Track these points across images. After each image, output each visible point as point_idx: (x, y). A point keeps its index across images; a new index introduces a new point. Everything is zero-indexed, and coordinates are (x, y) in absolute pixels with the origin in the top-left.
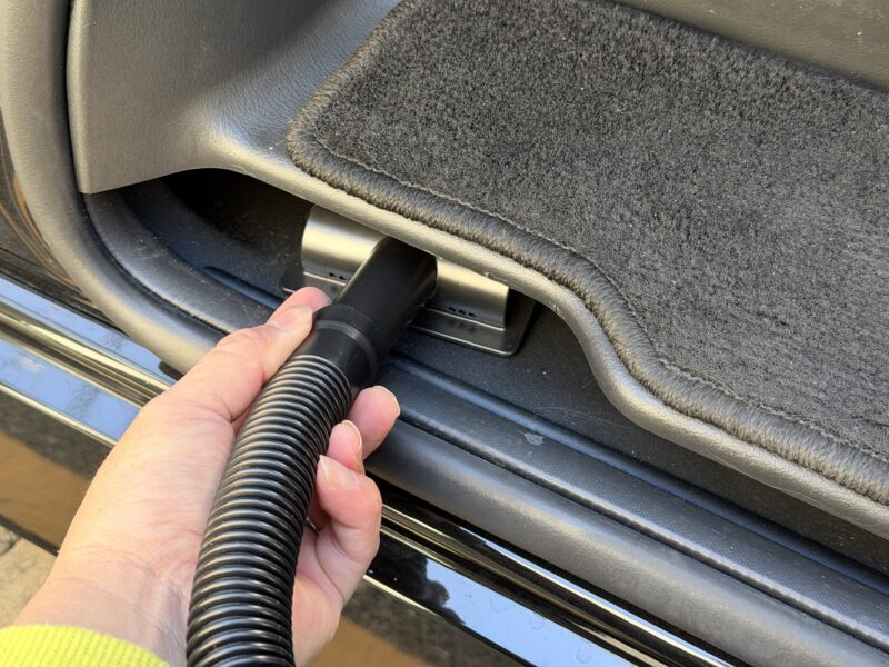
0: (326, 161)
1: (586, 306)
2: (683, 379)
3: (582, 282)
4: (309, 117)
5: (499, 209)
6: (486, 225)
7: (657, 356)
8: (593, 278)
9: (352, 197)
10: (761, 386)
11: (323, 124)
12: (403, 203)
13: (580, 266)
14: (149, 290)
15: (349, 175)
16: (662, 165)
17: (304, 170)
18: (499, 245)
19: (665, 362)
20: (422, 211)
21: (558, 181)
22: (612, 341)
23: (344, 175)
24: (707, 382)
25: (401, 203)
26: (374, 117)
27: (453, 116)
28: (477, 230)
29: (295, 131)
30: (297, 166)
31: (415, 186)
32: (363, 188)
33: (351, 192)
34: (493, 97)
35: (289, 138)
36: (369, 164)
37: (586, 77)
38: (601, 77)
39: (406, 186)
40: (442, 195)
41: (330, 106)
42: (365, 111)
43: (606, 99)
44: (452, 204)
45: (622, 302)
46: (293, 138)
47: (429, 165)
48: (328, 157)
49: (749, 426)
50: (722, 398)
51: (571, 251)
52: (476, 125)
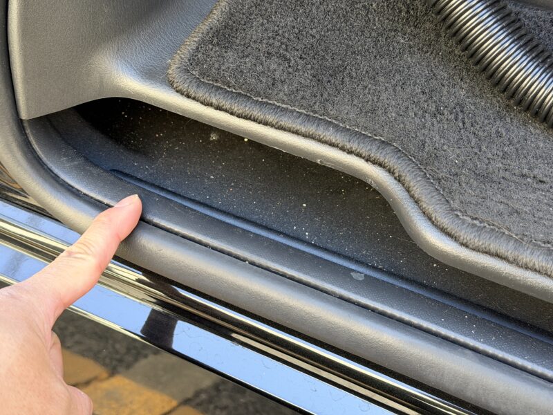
0: (198, 86)
1: (395, 178)
2: (474, 226)
3: (391, 161)
4: (183, 56)
5: (326, 113)
6: (318, 125)
7: (452, 210)
8: (399, 158)
9: (218, 111)
10: (532, 228)
11: (194, 61)
12: (256, 112)
13: (388, 149)
14: (73, 187)
15: (216, 95)
16: (439, 77)
17: (182, 94)
18: (328, 138)
19: (459, 214)
20: (270, 118)
21: (367, 91)
22: (417, 202)
23: (212, 95)
24: (492, 227)
25: (255, 113)
26: (230, 54)
27: (287, 50)
28: (311, 129)
29: (174, 67)
30: (177, 91)
31: (264, 100)
32: (227, 104)
33: (218, 108)
34: (313, 37)
35: (170, 71)
36: (229, 87)
37: (377, 19)
38: (388, 19)
39: (258, 101)
40: (284, 106)
41: (197, 48)
42: (224, 50)
43: (393, 33)
44: (292, 112)
45: (422, 173)
46: (173, 71)
47: (273, 85)
48: (200, 84)
49: (526, 256)
50: (504, 237)
51: (380, 139)
52: (303, 56)
